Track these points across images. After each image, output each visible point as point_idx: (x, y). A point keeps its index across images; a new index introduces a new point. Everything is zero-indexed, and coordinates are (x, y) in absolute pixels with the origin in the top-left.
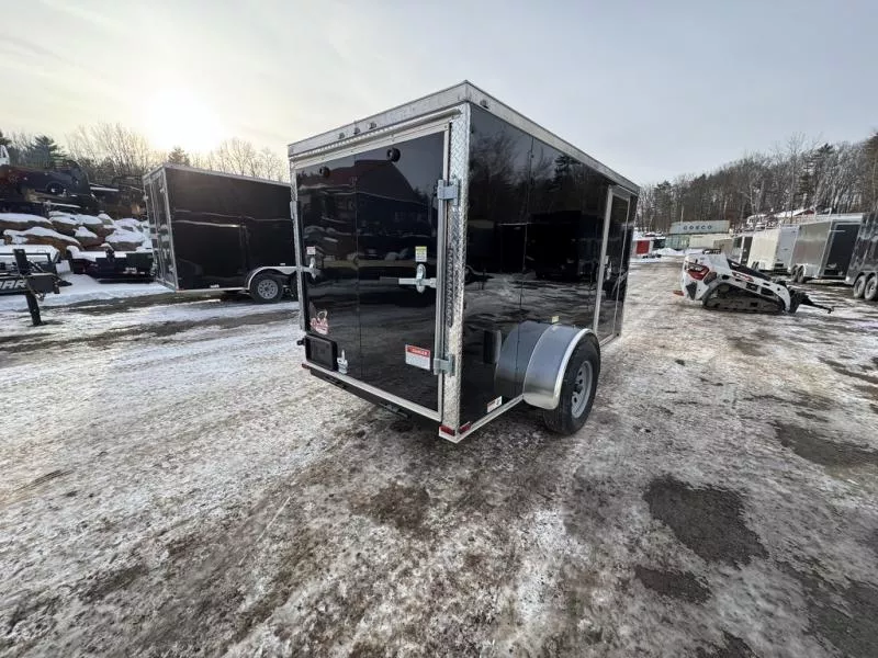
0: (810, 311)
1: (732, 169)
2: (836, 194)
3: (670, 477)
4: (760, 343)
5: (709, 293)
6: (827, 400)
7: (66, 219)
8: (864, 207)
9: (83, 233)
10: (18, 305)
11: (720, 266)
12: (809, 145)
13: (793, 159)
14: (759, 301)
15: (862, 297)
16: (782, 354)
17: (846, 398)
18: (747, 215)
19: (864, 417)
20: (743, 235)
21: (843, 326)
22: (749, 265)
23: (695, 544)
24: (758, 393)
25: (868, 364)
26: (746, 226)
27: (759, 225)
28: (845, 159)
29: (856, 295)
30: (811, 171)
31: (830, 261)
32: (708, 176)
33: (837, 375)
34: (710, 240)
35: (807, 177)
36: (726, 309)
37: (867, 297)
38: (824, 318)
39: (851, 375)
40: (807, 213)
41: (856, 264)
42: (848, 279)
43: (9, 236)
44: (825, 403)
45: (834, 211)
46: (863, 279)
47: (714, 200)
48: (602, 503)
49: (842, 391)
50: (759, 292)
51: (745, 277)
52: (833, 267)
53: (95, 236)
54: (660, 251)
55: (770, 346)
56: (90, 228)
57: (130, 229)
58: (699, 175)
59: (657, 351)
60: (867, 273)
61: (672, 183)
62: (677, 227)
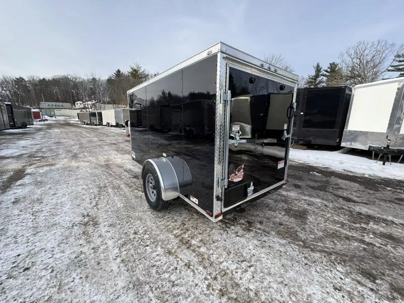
18: (74, 102)
40: (96, 103)
62: (44, 104)
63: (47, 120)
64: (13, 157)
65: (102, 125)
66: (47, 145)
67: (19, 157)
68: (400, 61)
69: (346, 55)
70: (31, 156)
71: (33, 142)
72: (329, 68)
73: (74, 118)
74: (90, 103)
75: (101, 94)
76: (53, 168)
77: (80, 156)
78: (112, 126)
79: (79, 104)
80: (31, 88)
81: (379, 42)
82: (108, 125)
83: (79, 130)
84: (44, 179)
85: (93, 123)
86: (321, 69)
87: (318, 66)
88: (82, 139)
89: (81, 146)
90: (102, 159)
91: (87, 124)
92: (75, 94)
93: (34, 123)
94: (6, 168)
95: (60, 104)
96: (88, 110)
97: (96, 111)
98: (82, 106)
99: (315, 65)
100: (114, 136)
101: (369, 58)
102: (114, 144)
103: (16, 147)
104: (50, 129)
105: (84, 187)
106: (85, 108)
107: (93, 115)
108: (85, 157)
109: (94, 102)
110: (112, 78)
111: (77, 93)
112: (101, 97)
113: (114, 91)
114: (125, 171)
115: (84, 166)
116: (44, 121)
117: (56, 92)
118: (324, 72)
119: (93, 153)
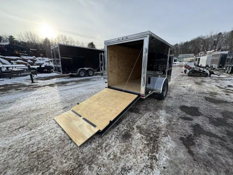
0: (214, 76)
1: (195, 40)
2: (223, 46)
3: (184, 106)
4: (202, 83)
5: (190, 72)
6: (216, 93)
7: (25, 58)
8: (230, 49)
9: (29, 61)
10: (24, 79)
11: (192, 65)
12: (216, 33)
13: (211, 36)
14: (202, 74)
15: (227, 72)
16: (207, 85)
17: (220, 93)
18: (199, 52)
19: (224, 96)
20: (198, 58)
21: (222, 79)
22: (199, 65)
23: (190, 114)
24: (201, 92)
25: (226, 86)
26: (199, 55)
27: (202, 55)
28: (225, 36)
29: (226, 72)
30: (216, 40)
31: (220, 64)
32: (188, 42)
33: (219, 89)
34: (189, 59)
35: (215, 41)
36: (194, 76)
37: (229, 72)
38: (217, 77)
39: (222, 89)
40: (214, 51)
41: (226, 64)
42: (224, 68)
43: (12, 62)
44: (216, 94)
45: (222, 51)
46: (228, 68)
47: (190, 48)
48: (172, 109)
49: (220, 91)
50: (202, 71)
51: (198, 68)
52: (221, 65)
53: (32, 62)
54: (176, 62)
55: (204, 83)
56: (31, 60)
57: (40, 60)
58: (186, 41)
59: (178, 85)
60: (229, 66)
61: (179, 44)
62: (180, 56)
95: (188, 55)
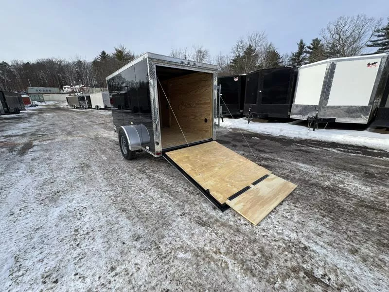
18: (61, 86)
62: (32, 90)
63: (37, 105)
64: (18, 136)
65: (91, 108)
66: (43, 126)
67: (23, 135)
68: (379, 36)
69: (326, 31)
70: (33, 134)
71: (30, 125)
72: (312, 44)
73: (64, 102)
74: (77, 86)
75: (88, 77)
76: (53, 141)
77: (73, 133)
78: (101, 109)
79: (67, 88)
80: (16, 73)
81: (358, 17)
82: (97, 108)
83: (70, 114)
84: (49, 148)
85: (83, 107)
86: (304, 45)
87: (301, 42)
88: (73, 121)
89: (74, 126)
90: (92, 135)
91: (77, 108)
92: (61, 78)
93: (26, 108)
94: (16, 142)
95: (48, 89)
96: (76, 94)
97: (85, 95)
98: (70, 90)
99: (299, 42)
100: (102, 117)
101: (348, 34)
102: (103, 124)
103: (17, 129)
104: (42, 113)
105: (79, 151)
106: (73, 92)
107: (82, 99)
108: (78, 133)
109: (81, 86)
110: (98, 60)
111: (64, 77)
112: (88, 80)
113: (101, 73)
114: (111, 141)
115: (78, 139)
116: (35, 106)
117: (42, 77)
118: (307, 48)
119: (84, 130)
